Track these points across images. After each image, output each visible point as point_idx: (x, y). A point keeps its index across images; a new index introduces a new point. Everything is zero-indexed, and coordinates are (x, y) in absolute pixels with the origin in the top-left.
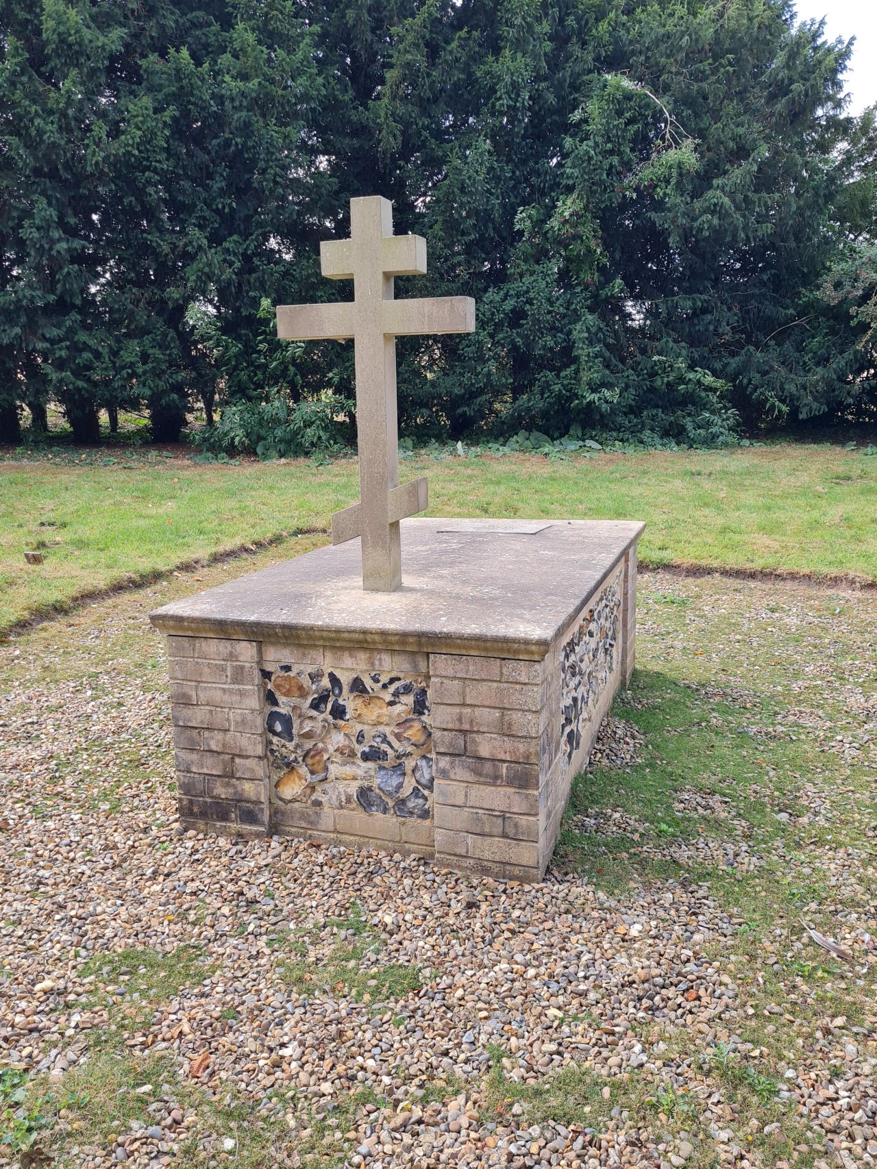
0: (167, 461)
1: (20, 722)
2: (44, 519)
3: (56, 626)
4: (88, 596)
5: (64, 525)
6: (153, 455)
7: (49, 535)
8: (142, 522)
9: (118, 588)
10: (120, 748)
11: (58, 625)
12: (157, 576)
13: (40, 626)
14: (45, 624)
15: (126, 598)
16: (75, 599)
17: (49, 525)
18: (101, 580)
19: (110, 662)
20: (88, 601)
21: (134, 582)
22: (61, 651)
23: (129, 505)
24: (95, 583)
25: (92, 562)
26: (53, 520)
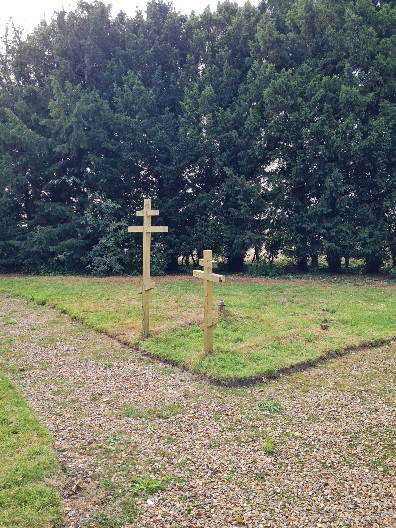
0: (375, 282)
1: (328, 409)
2: (324, 308)
3: (337, 362)
4: (351, 349)
5: (334, 312)
6: (368, 279)
7: (328, 316)
8: (370, 313)
9: (364, 346)
10: (382, 436)
11: (338, 361)
12: (382, 342)
13: (330, 361)
14: (332, 360)
15: (368, 352)
16: (345, 350)
17: (327, 311)
18: (356, 341)
19: (367, 386)
20: (351, 351)
21: (372, 344)
22: (342, 375)
23: (362, 304)
24: (354, 342)
25: (350, 332)
26: (328, 309)
